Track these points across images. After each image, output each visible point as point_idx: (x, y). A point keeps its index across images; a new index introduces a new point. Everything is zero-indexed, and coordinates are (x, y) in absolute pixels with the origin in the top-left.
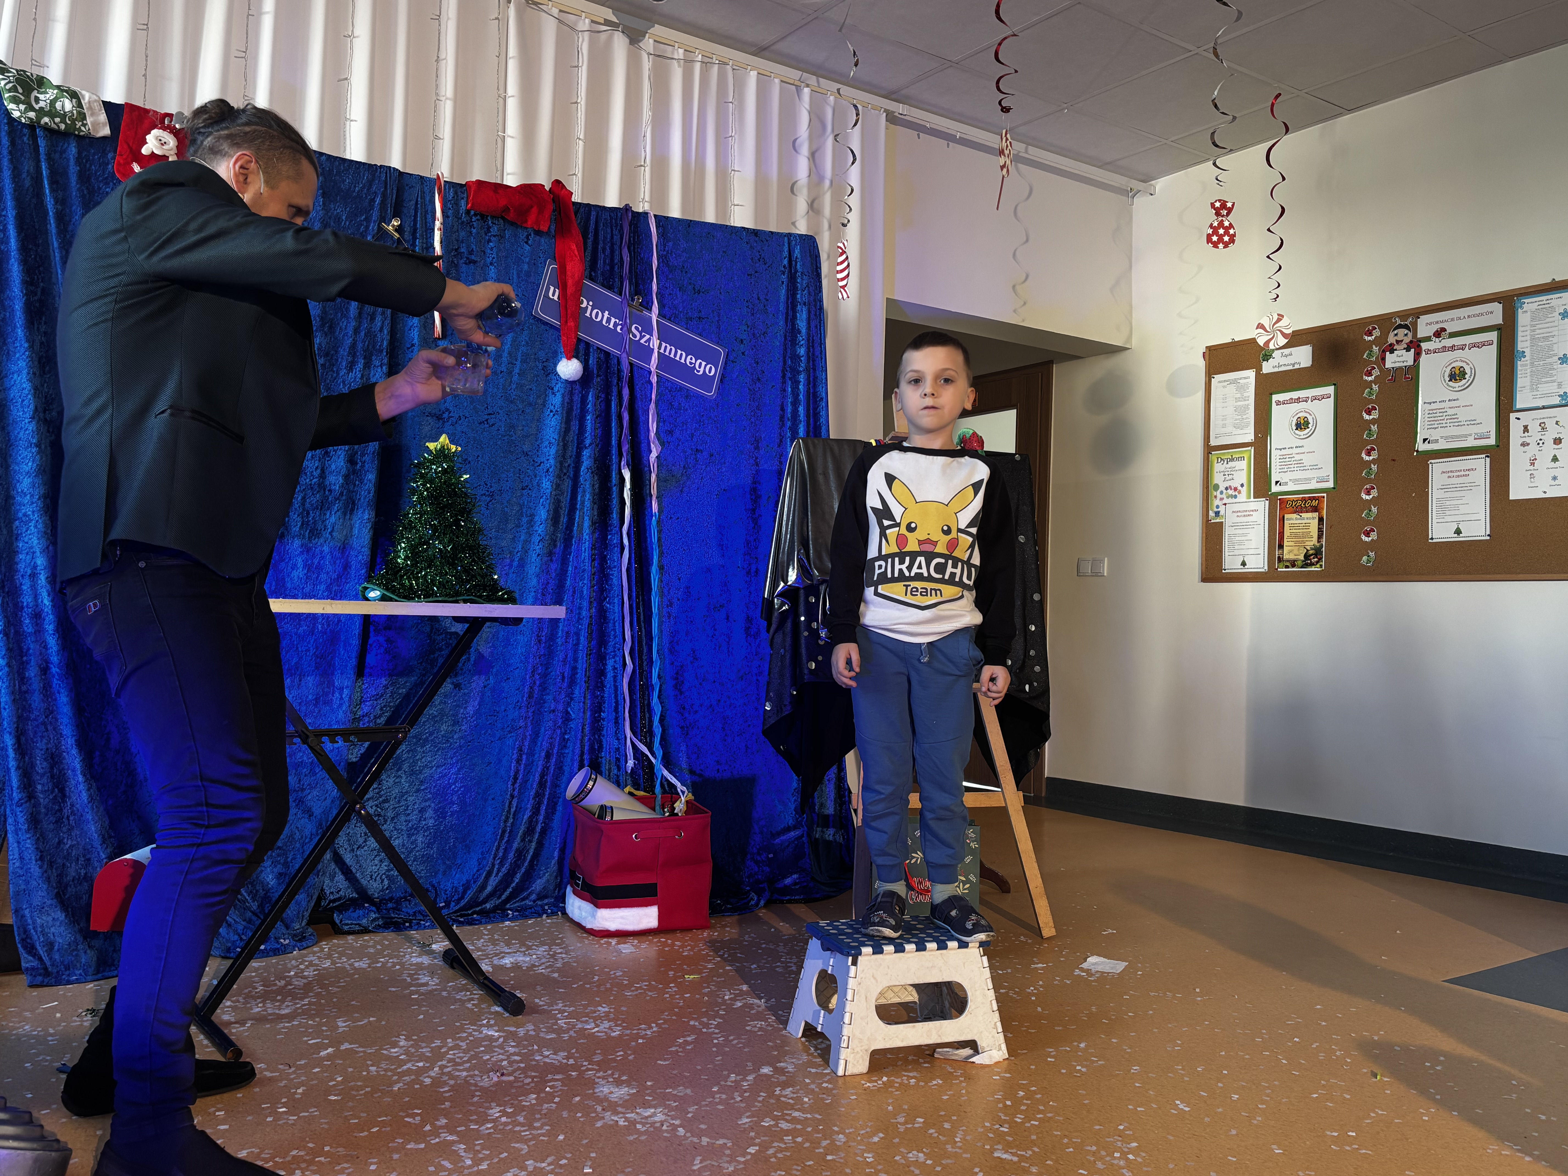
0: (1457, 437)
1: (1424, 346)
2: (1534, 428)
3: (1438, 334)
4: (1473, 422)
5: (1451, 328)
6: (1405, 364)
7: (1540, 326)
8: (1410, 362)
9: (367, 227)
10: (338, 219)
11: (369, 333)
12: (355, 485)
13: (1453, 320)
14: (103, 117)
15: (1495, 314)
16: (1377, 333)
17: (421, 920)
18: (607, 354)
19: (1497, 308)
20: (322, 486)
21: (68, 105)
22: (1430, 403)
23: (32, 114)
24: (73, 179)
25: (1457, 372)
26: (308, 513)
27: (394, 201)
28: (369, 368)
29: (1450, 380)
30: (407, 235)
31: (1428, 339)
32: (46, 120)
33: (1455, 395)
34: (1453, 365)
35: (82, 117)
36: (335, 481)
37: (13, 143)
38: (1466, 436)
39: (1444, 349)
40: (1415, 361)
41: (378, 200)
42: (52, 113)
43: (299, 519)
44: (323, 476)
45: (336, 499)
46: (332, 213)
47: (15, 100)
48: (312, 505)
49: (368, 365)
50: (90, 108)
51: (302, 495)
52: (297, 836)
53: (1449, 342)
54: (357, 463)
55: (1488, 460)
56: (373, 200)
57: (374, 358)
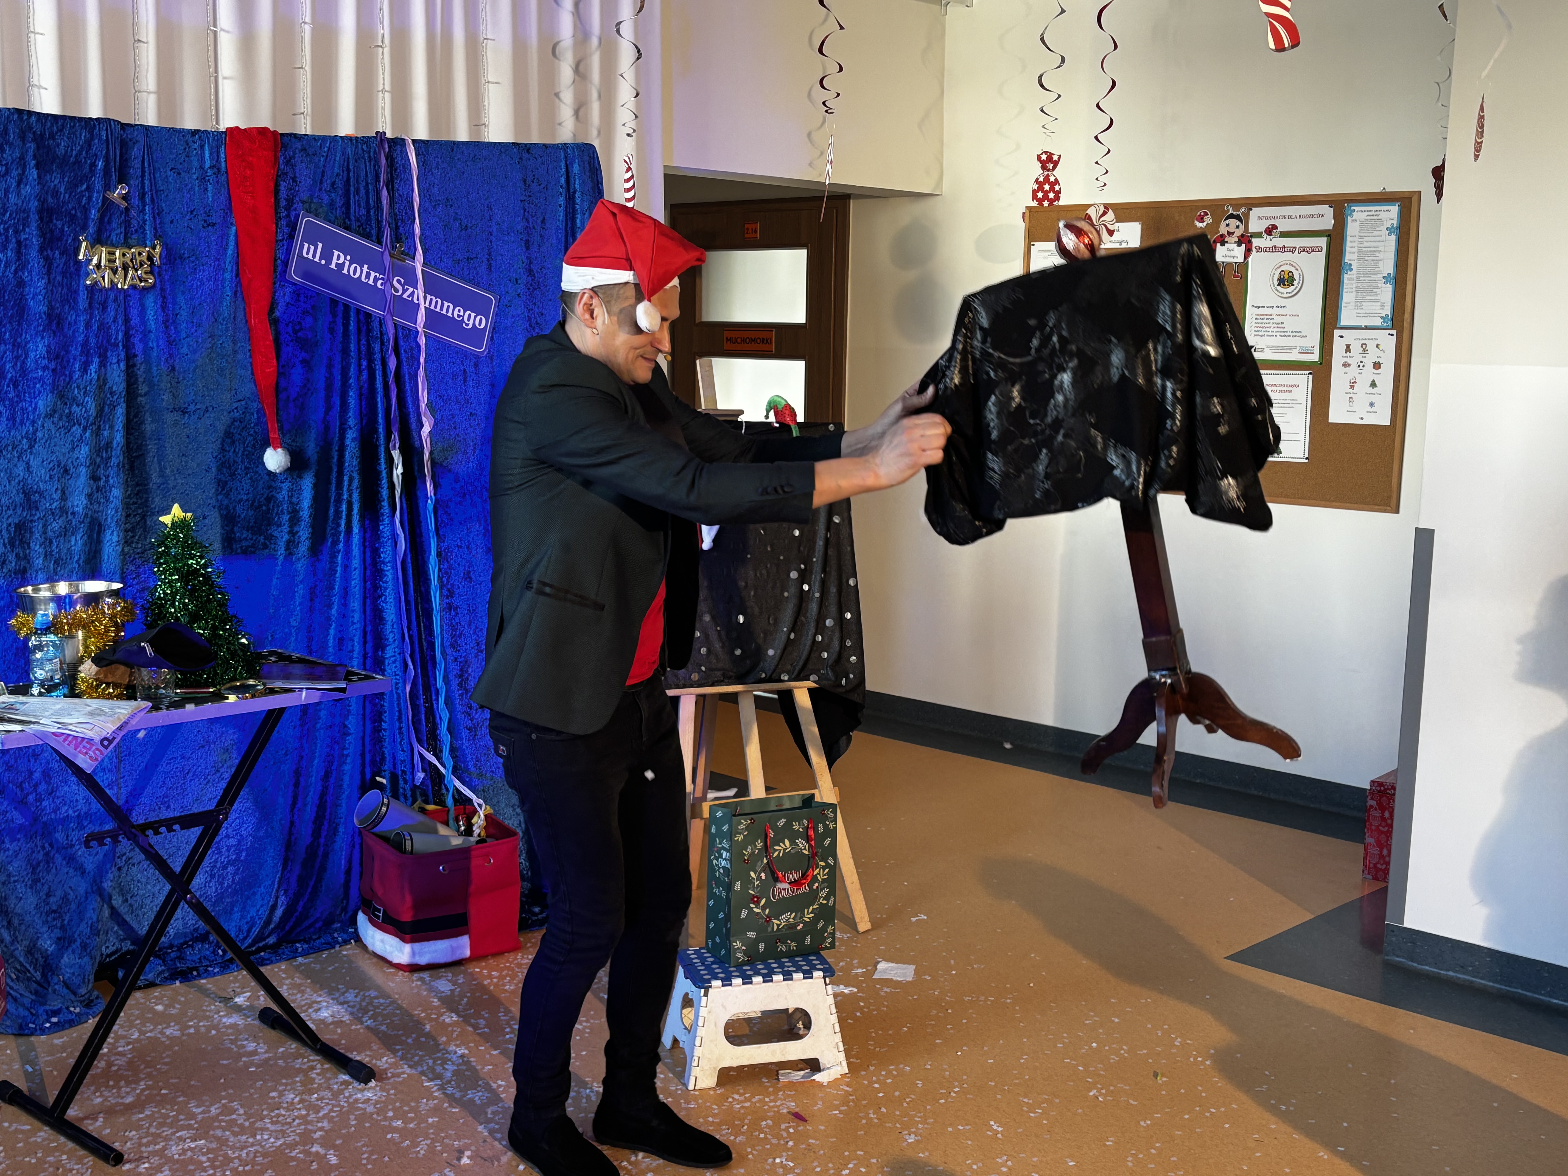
0: (1283, 348)
1: (1256, 242)
2: (1356, 348)
3: (1269, 231)
4: (1298, 334)
5: (1283, 226)
6: (1235, 260)
7: (1366, 239)
8: (1241, 259)
9: (90, 198)
10: (56, 193)
11: (102, 326)
12: (99, 503)
13: (1284, 217)
15: (1325, 218)
16: (1208, 220)
17: (207, 966)
18: (368, 315)
19: (1328, 211)
20: (63, 510)
22: (1258, 307)
25: (1286, 276)
26: (51, 542)
27: (118, 164)
28: (105, 366)
29: (1279, 285)
31: (1259, 235)
33: (1282, 302)
34: (1283, 268)
36: (79, 502)
38: (1291, 348)
39: (1275, 249)
40: (1246, 258)
41: (100, 164)
43: (41, 550)
44: (64, 498)
45: (81, 523)
46: (49, 187)
48: (54, 532)
49: (103, 364)
51: (41, 522)
52: (71, 896)
53: (1280, 242)
54: (100, 479)
55: (1311, 376)
56: (93, 165)
57: (109, 354)
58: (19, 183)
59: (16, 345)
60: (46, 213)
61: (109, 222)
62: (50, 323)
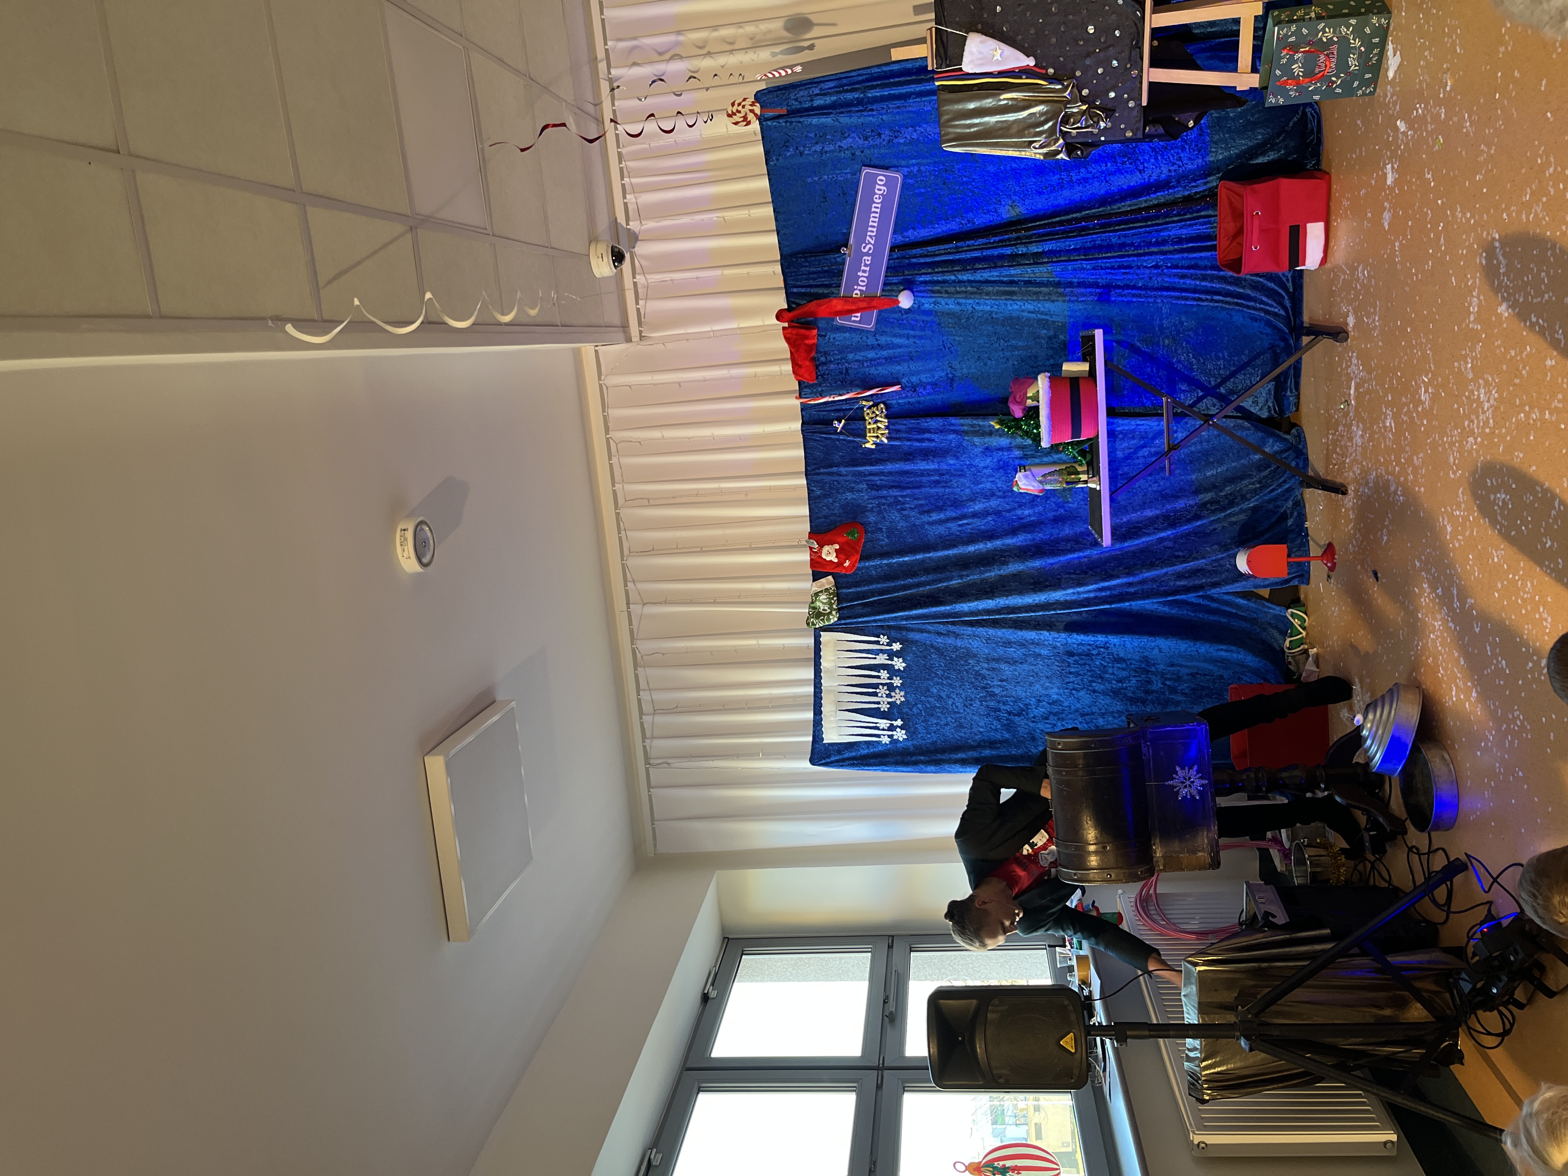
9: (843, 440)
10: (843, 457)
14: (823, 580)
21: (823, 597)
23: (834, 613)
24: (859, 589)
27: (822, 426)
28: (929, 429)
30: (842, 414)
32: (834, 606)
35: (827, 590)
37: (850, 618)
41: (825, 435)
42: (831, 604)
46: (840, 461)
47: (828, 619)
49: (928, 431)
50: (820, 587)
56: (825, 438)
58: (841, 475)
59: (922, 475)
60: (854, 463)
61: (853, 430)
62: (908, 460)
